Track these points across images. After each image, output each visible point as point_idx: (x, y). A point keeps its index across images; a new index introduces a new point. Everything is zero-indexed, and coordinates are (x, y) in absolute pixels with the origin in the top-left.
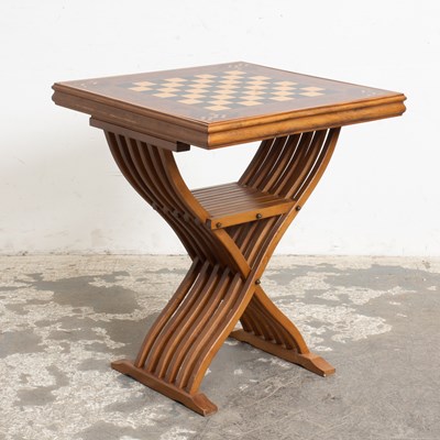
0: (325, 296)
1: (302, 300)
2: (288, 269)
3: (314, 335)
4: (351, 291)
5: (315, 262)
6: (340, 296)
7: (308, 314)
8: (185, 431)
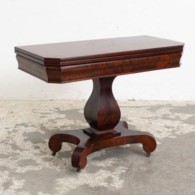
0: (170, 117)
1: (162, 118)
2: (154, 106)
3: (168, 131)
4: (180, 115)
5: (164, 104)
6: (176, 117)
7: (165, 123)
8: (124, 168)
